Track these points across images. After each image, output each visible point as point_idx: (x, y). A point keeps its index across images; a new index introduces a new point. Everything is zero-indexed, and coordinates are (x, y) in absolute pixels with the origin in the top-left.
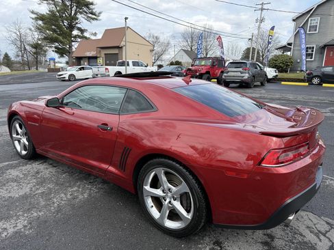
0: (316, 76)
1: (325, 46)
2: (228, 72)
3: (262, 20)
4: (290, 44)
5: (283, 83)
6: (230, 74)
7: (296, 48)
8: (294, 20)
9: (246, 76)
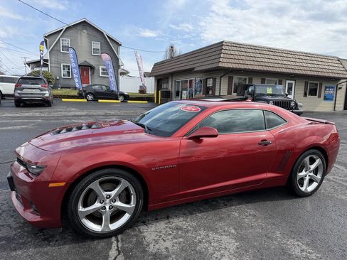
0: (90, 93)
1: (80, 65)
4: (47, 61)
5: (63, 100)
6: (25, 91)
7: (53, 65)
8: (45, 37)
9: (47, 94)
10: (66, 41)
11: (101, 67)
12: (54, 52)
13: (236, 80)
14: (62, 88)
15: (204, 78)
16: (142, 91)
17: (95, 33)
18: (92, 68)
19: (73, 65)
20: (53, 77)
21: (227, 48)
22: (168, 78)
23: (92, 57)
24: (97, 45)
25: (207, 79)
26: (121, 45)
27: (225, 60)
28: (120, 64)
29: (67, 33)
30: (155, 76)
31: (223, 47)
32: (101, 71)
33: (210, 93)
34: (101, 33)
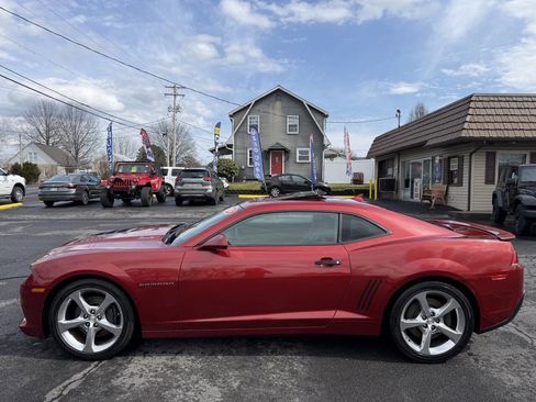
0: (275, 187)
1: (270, 150)
2: (184, 183)
3: (177, 109)
4: (230, 146)
5: (240, 196)
6: (185, 186)
7: (238, 151)
8: (231, 116)
9: (210, 189)
10: (255, 119)
11: (298, 150)
12: (240, 134)
13: (502, 158)
14: (248, 180)
15: (446, 156)
16: (358, 179)
17: (292, 104)
18: (286, 151)
19: (256, 150)
20: (237, 166)
21: (480, 105)
22: (393, 159)
23: (287, 137)
24: (294, 120)
25: (449, 158)
26: (327, 116)
27: (474, 126)
28: (326, 143)
29: (257, 108)
30: (376, 157)
31: (472, 105)
32: (298, 155)
33: (456, 181)
34: (300, 103)
